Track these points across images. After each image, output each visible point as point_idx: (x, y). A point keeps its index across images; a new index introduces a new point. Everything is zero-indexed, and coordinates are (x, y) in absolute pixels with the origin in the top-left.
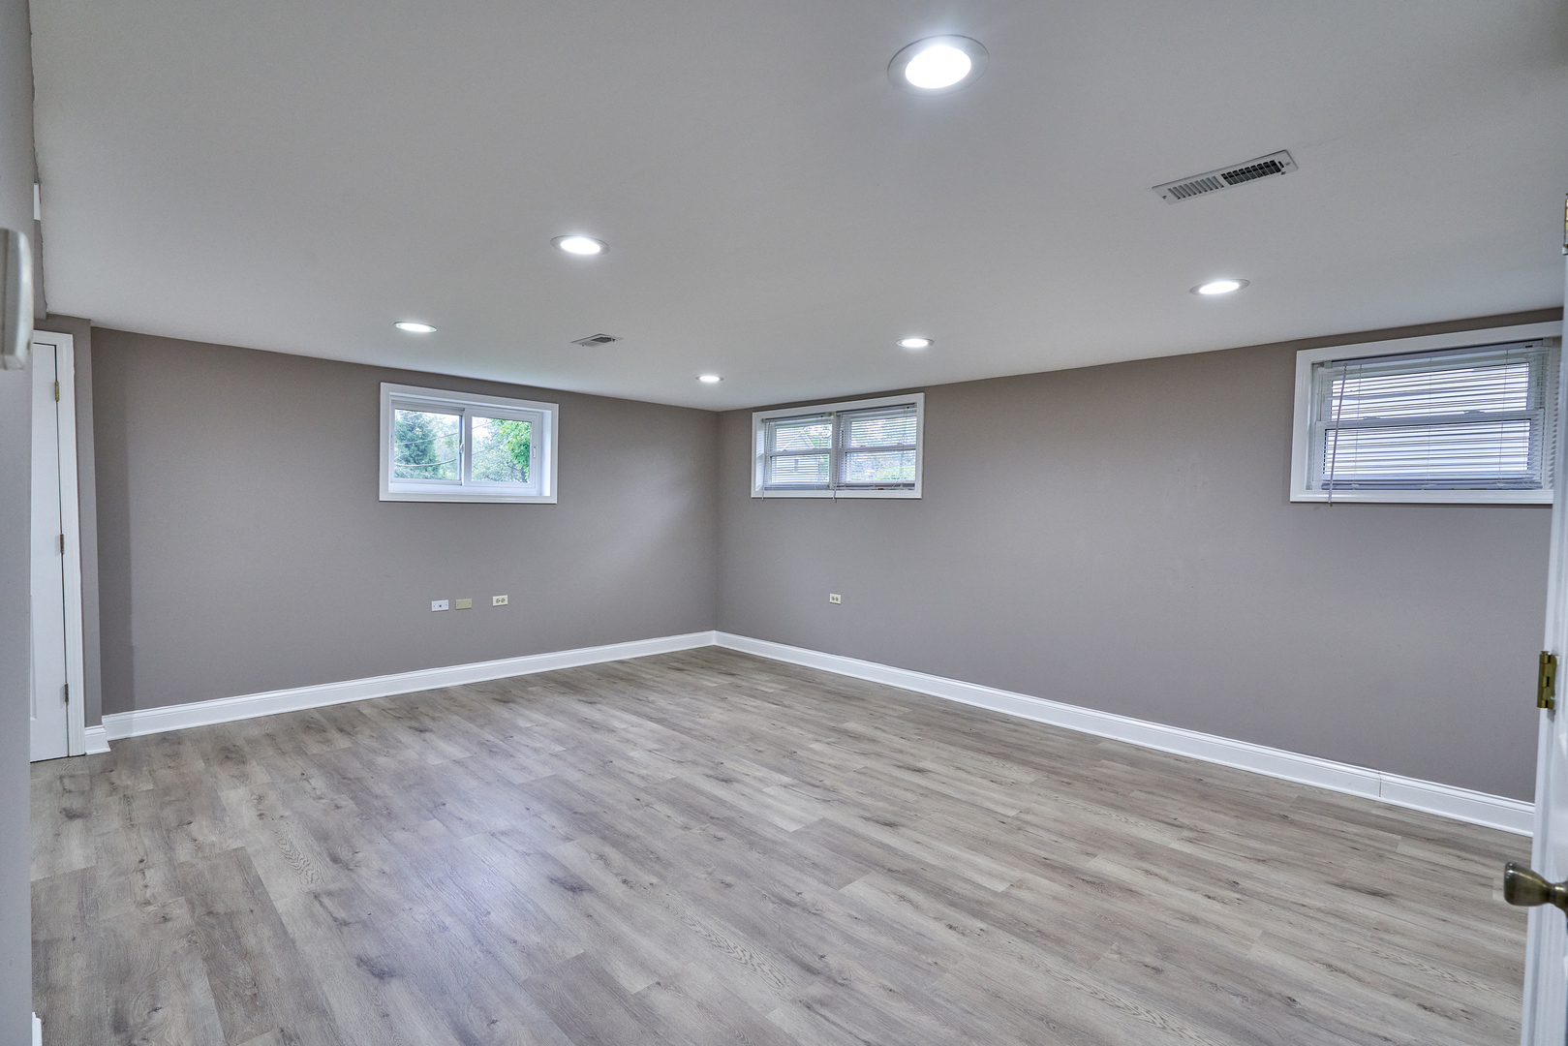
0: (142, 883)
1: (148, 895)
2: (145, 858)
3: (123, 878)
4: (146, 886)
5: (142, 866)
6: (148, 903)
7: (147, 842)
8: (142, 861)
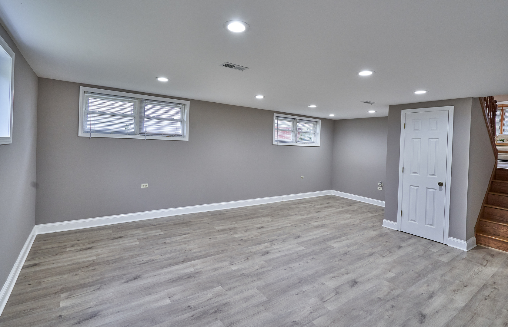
0: (492, 293)
1: (494, 290)
2: (484, 299)
3: (496, 298)
4: (492, 292)
5: (487, 298)
6: (495, 288)
7: (477, 304)
8: (486, 299)
